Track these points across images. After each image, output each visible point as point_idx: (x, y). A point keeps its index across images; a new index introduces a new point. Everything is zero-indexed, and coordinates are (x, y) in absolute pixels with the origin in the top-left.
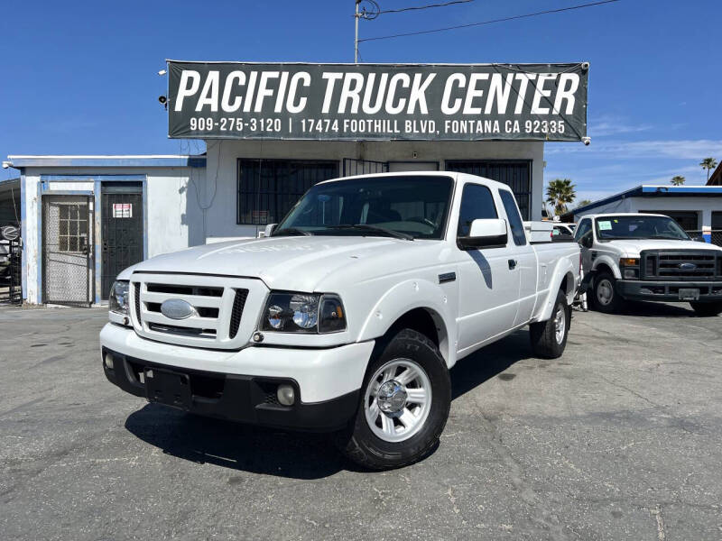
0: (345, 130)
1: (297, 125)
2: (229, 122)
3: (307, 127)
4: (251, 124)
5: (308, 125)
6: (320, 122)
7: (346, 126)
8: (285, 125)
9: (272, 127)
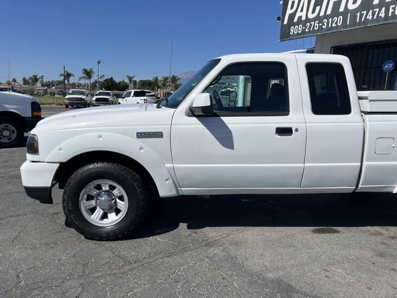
0: (390, 15)
1: (354, 17)
2: (311, 25)
3: (361, 18)
4: (323, 24)
5: (361, 15)
6: (371, 11)
7: (391, 11)
8: (345, 20)
9: (336, 23)
